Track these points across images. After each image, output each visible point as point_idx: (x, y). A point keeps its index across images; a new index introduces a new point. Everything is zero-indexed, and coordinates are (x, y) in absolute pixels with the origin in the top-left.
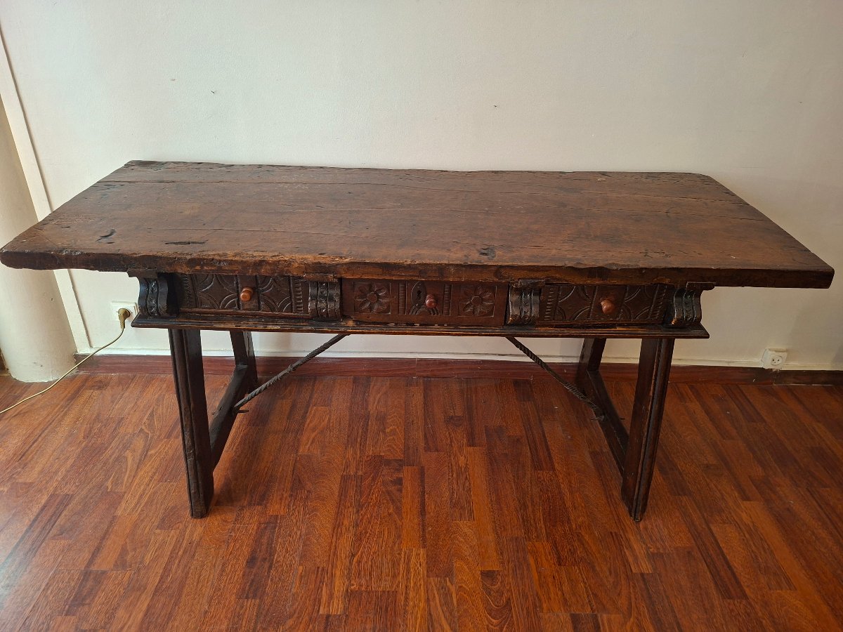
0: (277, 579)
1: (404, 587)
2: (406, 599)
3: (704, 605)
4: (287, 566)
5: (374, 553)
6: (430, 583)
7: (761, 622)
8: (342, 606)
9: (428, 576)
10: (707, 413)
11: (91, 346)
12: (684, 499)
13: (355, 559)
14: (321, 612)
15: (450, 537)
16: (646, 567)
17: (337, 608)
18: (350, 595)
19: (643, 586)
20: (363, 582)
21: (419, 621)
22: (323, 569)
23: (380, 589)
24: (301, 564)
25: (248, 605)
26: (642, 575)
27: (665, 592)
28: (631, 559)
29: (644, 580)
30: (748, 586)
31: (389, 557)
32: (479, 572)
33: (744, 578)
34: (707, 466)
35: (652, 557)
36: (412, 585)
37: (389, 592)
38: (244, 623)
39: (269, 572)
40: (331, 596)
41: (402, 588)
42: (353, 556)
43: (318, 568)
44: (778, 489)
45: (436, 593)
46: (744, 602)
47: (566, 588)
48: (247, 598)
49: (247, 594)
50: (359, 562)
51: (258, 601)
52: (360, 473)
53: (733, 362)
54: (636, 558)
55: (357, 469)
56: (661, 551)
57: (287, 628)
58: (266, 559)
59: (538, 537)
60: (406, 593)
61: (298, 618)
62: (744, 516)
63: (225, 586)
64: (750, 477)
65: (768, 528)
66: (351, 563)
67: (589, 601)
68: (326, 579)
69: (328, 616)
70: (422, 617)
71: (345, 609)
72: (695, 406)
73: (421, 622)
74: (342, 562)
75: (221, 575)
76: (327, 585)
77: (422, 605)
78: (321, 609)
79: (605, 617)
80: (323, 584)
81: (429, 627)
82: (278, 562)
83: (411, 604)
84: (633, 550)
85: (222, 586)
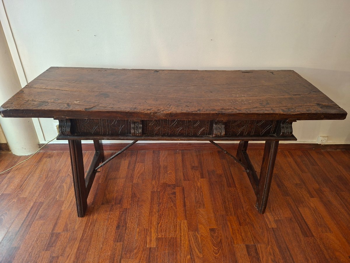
0: (129, 234)
2: (181, 240)
3: (297, 240)
4: (132, 229)
5: (167, 222)
6: (190, 234)
7: (320, 246)
9: (189, 231)
10: (296, 162)
11: (45, 140)
12: (288, 198)
13: (159, 225)
14: (147, 247)
15: (196, 215)
16: (274, 225)
17: (154, 245)
18: (158, 239)
19: (273, 233)
20: (163, 234)
21: (186, 249)
22: (147, 229)
23: (170, 237)
24: (138, 228)
25: (118, 245)
26: (273, 228)
27: (282, 235)
28: (268, 223)
29: (273, 230)
30: (314, 232)
31: (173, 224)
32: (209, 229)
33: (313, 229)
34: (297, 184)
35: (276, 221)
36: (182, 234)
37: (173, 238)
38: (117, 252)
39: (125, 231)
40: (151, 240)
41: (178, 236)
42: (158, 224)
43: (145, 229)
44: (325, 193)
45: (192, 237)
46: (313, 238)
47: (243, 234)
48: (117, 242)
49: (118, 240)
50: (161, 226)
51: (122, 243)
52: (158, 190)
53: (306, 142)
54: (270, 222)
55: (157, 189)
56: (280, 219)
57: (134, 253)
58: (123, 226)
59: (231, 214)
60: (180, 238)
61: (138, 249)
62: (312, 204)
63: (108, 237)
64: (313, 188)
65: (321, 208)
66: (157, 227)
67: (253, 240)
68: (148, 233)
69: (150, 248)
70: (187, 247)
71: (157, 245)
72: (290, 160)
73: (187, 250)
74: (154, 226)
75: (106, 233)
76: (149, 236)
77: (187, 242)
78: (147, 245)
79: (259, 245)
80: (147, 235)
81: (190, 251)
82: (128, 227)
83: (183, 242)
84: (268, 219)
85: (107, 237)
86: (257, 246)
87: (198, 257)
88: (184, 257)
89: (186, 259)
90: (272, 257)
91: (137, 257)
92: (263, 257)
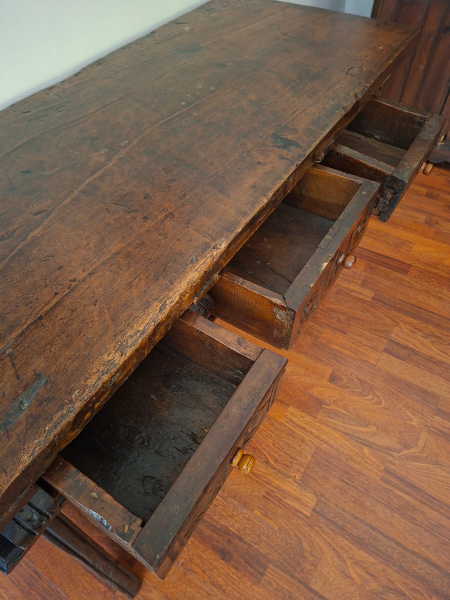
0: (257, 538)
1: (316, 439)
2: (326, 443)
3: (406, 286)
4: (248, 524)
5: (274, 444)
6: (322, 419)
7: (427, 270)
8: (311, 494)
9: (315, 418)
13: (272, 462)
14: (308, 515)
15: (289, 383)
16: (369, 293)
17: (310, 499)
18: (303, 483)
19: (381, 303)
20: (296, 467)
21: (348, 444)
22: (266, 493)
23: (309, 457)
24: (252, 510)
25: (271, 577)
26: (373, 298)
27: (390, 296)
28: (361, 297)
29: (377, 300)
30: (404, 259)
31: (284, 435)
32: (329, 383)
33: (399, 257)
35: (364, 285)
37: (314, 452)
38: (287, 587)
39: (245, 543)
40: (298, 499)
41: (317, 442)
42: (267, 462)
43: (264, 496)
45: (331, 420)
46: (413, 268)
47: (364, 342)
48: (262, 574)
49: (259, 573)
50: (276, 461)
51: (270, 565)
56: (362, 278)
57: (309, 550)
58: (229, 540)
59: (318, 331)
60: (322, 441)
61: (304, 536)
63: (238, 592)
66: (273, 468)
67: (379, 336)
68: (279, 496)
69: (314, 510)
70: (346, 441)
73: (350, 444)
74: (269, 474)
75: (224, 591)
76: (284, 498)
77: (337, 435)
78: (305, 513)
79: (392, 335)
80: (282, 500)
81: (357, 441)
82: (239, 530)
83: (332, 442)
84: (355, 291)
85: (236, 594)
86: (393, 339)
87: (373, 435)
88: (363, 458)
89: (368, 458)
90: (420, 334)
91: (320, 548)
92: (414, 345)
